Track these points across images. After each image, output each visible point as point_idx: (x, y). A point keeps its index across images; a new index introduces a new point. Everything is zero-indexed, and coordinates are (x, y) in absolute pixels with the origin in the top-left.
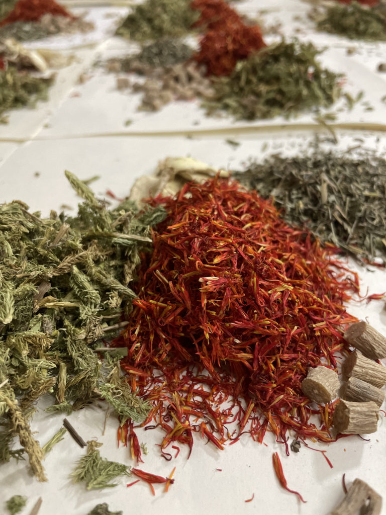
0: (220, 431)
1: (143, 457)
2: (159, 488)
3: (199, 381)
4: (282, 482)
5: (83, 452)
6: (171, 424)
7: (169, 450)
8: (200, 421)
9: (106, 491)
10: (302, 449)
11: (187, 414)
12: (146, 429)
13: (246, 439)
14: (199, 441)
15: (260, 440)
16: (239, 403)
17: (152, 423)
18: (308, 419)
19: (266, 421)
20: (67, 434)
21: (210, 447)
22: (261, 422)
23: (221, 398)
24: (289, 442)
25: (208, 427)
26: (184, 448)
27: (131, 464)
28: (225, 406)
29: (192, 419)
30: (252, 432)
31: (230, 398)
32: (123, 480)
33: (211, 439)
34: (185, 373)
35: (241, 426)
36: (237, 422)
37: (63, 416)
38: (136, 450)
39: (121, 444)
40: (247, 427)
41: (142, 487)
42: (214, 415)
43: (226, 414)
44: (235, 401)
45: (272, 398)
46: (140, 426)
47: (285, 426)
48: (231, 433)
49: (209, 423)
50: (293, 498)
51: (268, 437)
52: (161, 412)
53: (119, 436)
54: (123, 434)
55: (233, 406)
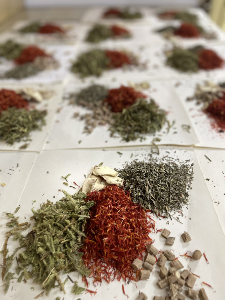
0: (109, 278)
1: (89, 286)
2: (93, 294)
3: (104, 263)
4: (124, 292)
5: (73, 284)
6: (96, 276)
7: (96, 284)
8: (104, 275)
9: (80, 295)
10: (130, 283)
11: (100, 273)
12: (90, 277)
13: (116, 280)
14: (103, 281)
15: (119, 280)
16: (115, 270)
17: (91, 276)
18: (132, 274)
19: (121, 275)
20: (69, 280)
21: (106, 283)
22: (120, 275)
23: (110, 268)
24: (127, 281)
25: (106, 277)
26: (99, 283)
27: (86, 288)
28: (111, 270)
29: (102, 274)
30: (117, 278)
31: (112, 268)
32: (84, 292)
33: (106, 280)
34: (100, 260)
35: (115, 276)
36: (113, 275)
37: (67, 274)
38: (87, 284)
39: (83, 282)
40: (116, 277)
41: (89, 294)
42: (108, 273)
43: (110, 273)
44: (114, 269)
45: (123, 269)
46: (88, 277)
47: (126, 276)
48: (112, 279)
49: (106, 276)
50: (126, 297)
51: (122, 279)
52: (93, 273)
53: (82, 280)
54: (83, 279)
55: (113, 271)
